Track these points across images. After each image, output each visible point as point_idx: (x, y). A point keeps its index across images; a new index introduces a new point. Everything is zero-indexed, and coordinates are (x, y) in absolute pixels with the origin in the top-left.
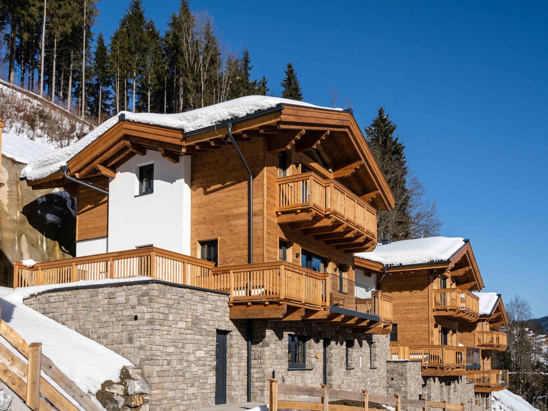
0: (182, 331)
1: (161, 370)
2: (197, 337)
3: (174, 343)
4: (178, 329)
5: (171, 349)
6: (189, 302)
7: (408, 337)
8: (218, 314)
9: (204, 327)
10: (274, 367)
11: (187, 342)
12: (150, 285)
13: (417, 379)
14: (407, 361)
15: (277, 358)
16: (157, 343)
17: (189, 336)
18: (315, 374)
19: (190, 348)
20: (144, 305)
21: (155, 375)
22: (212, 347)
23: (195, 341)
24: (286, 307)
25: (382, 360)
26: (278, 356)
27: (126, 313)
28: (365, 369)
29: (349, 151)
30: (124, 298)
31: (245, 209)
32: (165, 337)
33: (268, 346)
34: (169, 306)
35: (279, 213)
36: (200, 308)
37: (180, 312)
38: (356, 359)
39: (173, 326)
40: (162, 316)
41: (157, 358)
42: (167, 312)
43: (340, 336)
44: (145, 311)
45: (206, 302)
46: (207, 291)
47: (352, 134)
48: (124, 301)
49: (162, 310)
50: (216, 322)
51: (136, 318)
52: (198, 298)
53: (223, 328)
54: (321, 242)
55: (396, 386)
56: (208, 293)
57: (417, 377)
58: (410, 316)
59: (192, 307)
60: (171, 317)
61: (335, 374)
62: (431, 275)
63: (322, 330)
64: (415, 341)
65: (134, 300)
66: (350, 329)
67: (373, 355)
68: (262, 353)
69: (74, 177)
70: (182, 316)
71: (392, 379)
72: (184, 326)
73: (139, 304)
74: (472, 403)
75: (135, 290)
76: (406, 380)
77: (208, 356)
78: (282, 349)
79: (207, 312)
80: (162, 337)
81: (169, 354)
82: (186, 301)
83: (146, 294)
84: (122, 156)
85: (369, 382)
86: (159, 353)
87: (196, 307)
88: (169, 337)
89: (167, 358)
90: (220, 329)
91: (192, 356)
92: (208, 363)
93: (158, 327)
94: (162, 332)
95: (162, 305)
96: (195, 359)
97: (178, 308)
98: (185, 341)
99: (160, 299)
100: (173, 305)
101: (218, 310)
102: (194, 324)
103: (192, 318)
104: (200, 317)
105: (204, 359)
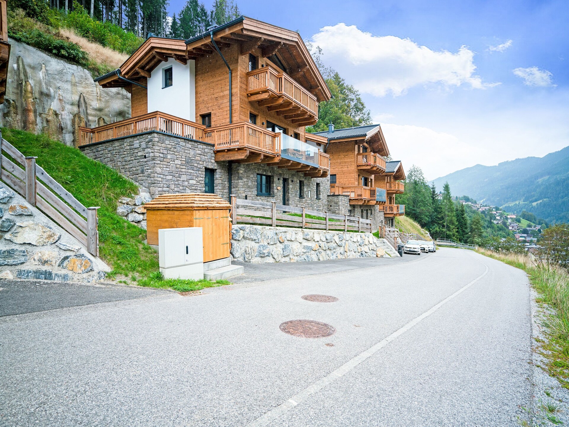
0: (178, 166)
1: (162, 190)
2: (190, 171)
3: (171, 173)
4: (175, 165)
5: (170, 177)
6: (183, 148)
7: (342, 182)
8: (206, 157)
9: (196, 165)
10: (246, 193)
11: (182, 173)
12: (152, 134)
13: (347, 206)
14: (339, 195)
15: (249, 187)
16: (158, 172)
17: (183, 170)
18: (276, 200)
19: (184, 178)
20: (149, 148)
21: (157, 193)
22: (202, 178)
23: (188, 173)
24: (248, 152)
25: (325, 194)
26: (249, 186)
27: (140, 154)
28: (312, 199)
29: (299, 60)
30: (138, 145)
31: (227, 92)
32: (164, 169)
33: (242, 179)
34: (168, 149)
35: (249, 95)
36: (192, 152)
37: (176, 153)
38: (307, 193)
39: (171, 162)
40: (161, 155)
41: (158, 182)
42: (166, 153)
43: (295, 177)
44: (150, 152)
45: (197, 149)
46: (197, 142)
47: (300, 48)
48: (138, 147)
49: (161, 151)
50: (205, 162)
51: (145, 157)
52: (190, 146)
53: (210, 167)
54: (281, 117)
55: (333, 210)
56: (198, 143)
57: (346, 205)
58: (343, 169)
59: (186, 151)
60: (169, 157)
61: (291, 200)
62: (356, 144)
63: (282, 173)
64: (346, 184)
65: (144, 145)
66: (302, 174)
67: (318, 191)
68: (237, 184)
69: (125, 77)
70: (177, 156)
71: (331, 206)
72: (180, 163)
73: (147, 148)
74: (382, 223)
75: (144, 138)
76: (339, 206)
77: (199, 184)
78: (252, 182)
79: (197, 155)
80: (162, 169)
81: (168, 180)
82: (180, 147)
83: (151, 141)
84: (153, 62)
85: (315, 207)
86: (160, 179)
87: (189, 152)
88: (168, 169)
89: (166, 183)
90: (208, 167)
91: (186, 183)
92: (199, 189)
93: (159, 162)
94: (162, 166)
95: (162, 148)
96: (189, 185)
97: (175, 151)
98: (181, 173)
99: (160, 144)
100: (171, 148)
101: (205, 155)
102: (187, 162)
103: (186, 159)
104: (192, 158)
105: (195, 185)
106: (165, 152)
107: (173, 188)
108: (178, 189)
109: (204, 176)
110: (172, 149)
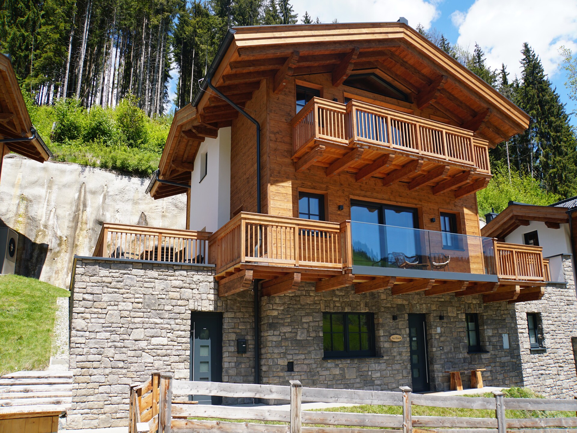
0: (125, 313)
1: (84, 360)
2: (153, 320)
3: (109, 328)
4: (116, 312)
5: (104, 335)
6: (138, 279)
8: (194, 291)
9: (168, 308)
10: (290, 357)
11: (134, 326)
15: (298, 344)
16: (78, 328)
17: (138, 320)
18: (390, 365)
19: (138, 334)
21: (73, 365)
22: (182, 333)
23: (149, 325)
26: (300, 342)
28: (517, 351)
32: (94, 320)
33: (276, 329)
34: (104, 285)
36: (160, 285)
37: (122, 291)
39: (109, 308)
40: (89, 297)
41: (77, 345)
42: (101, 292)
45: (172, 278)
49: (89, 290)
50: (191, 301)
52: (155, 274)
56: (175, 268)
59: (146, 285)
60: (105, 298)
61: (440, 362)
68: (267, 338)
70: (124, 296)
72: (130, 308)
77: (175, 343)
79: (173, 289)
80: (88, 321)
81: (99, 341)
82: (132, 279)
84: (188, 148)
86: (82, 340)
87: (152, 285)
88: (102, 321)
89: (96, 346)
90: (199, 309)
91: (143, 344)
92: (174, 353)
93: (83, 309)
94: (88, 316)
95: (91, 284)
96: (149, 347)
97: (119, 286)
98: (131, 326)
99: (87, 279)
100: (110, 283)
101: (193, 286)
102: (148, 305)
103: (144, 299)
104: (160, 296)
105: (166, 347)
106: (96, 290)
107: (110, 354)
108: (123, 357)
109: (189, 328)
110: (114, 284)
